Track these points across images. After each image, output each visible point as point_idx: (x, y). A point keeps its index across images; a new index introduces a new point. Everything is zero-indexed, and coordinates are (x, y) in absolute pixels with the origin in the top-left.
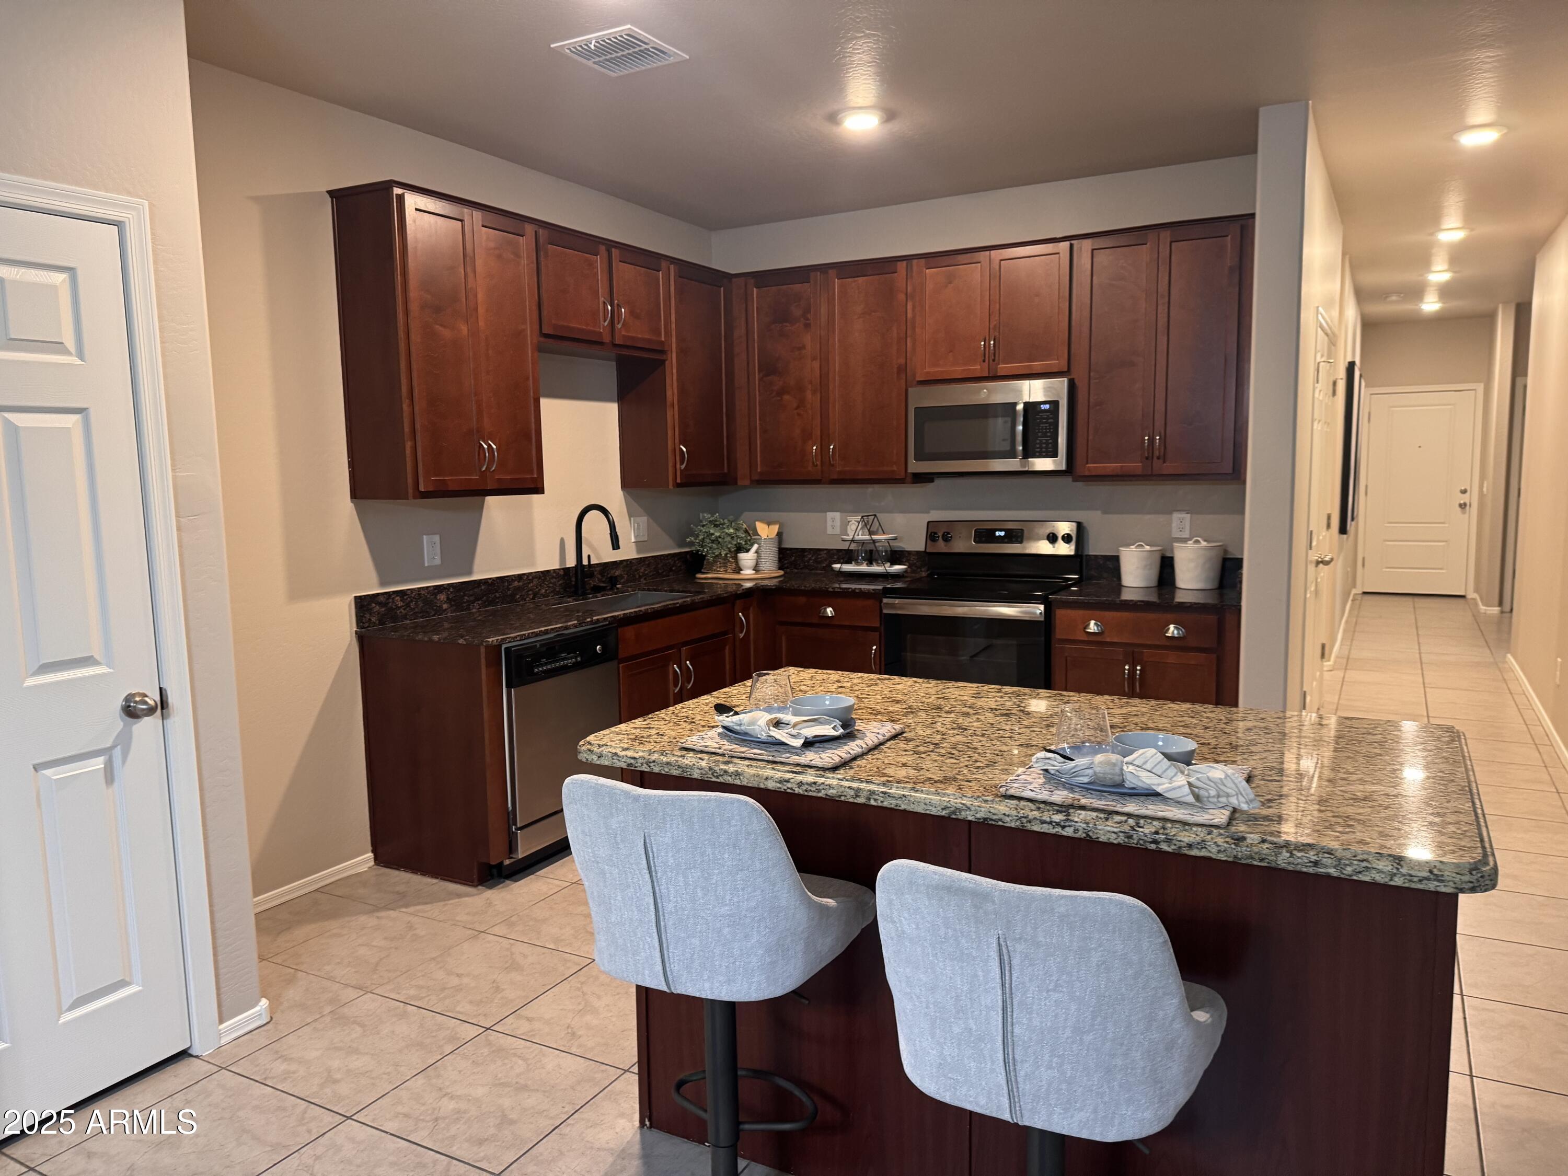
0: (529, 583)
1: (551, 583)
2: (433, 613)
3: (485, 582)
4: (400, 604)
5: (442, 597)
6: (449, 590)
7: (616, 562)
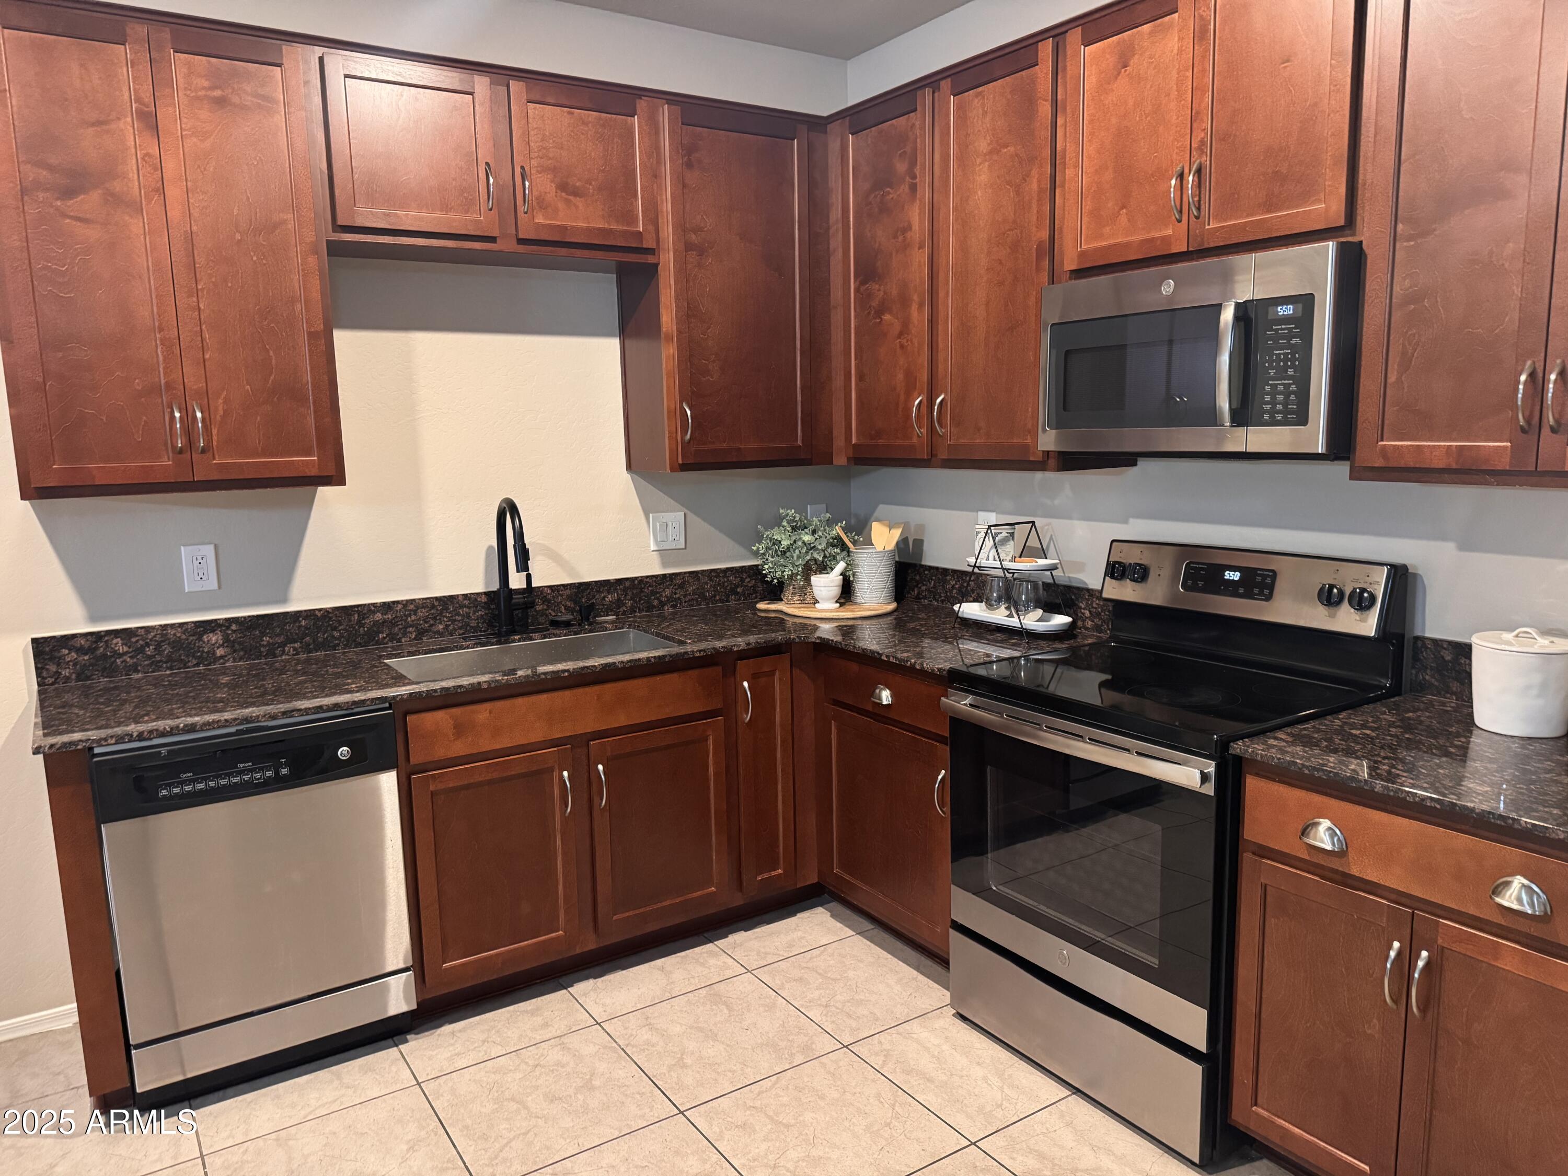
0: (410, 615)
1: (458, 614)
2: (195, 662)
3: (310, 614)
4: (122, 649)
5: (215, 638)
6: (228, 628)
7: (609, 581)
